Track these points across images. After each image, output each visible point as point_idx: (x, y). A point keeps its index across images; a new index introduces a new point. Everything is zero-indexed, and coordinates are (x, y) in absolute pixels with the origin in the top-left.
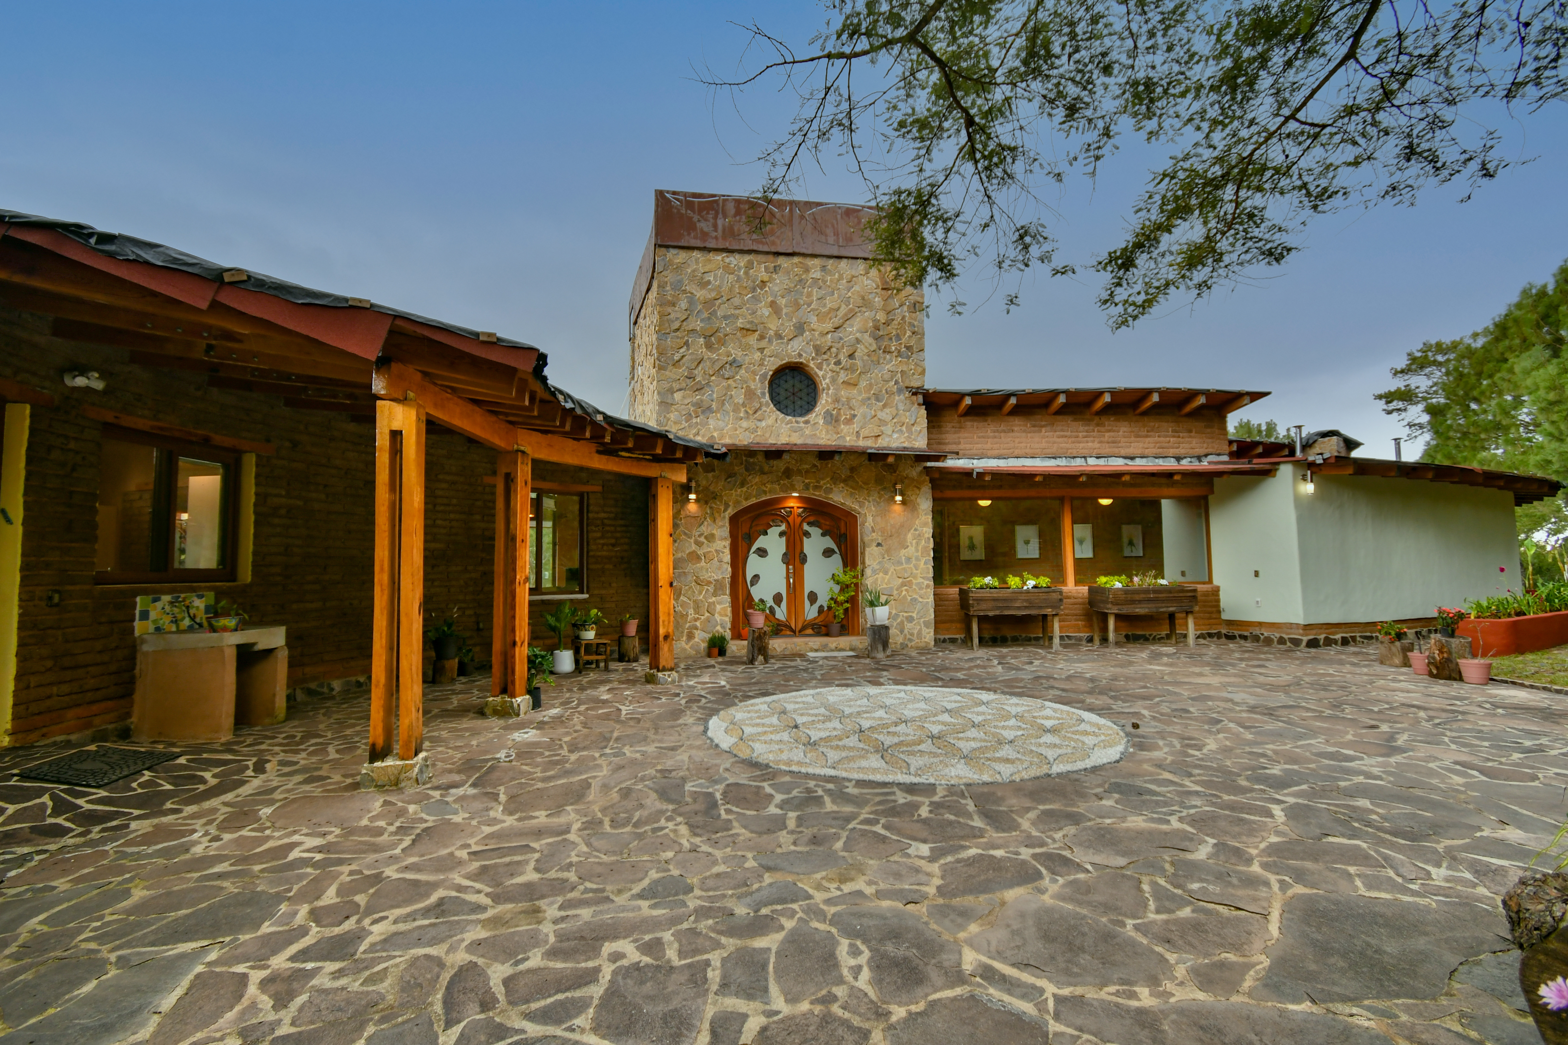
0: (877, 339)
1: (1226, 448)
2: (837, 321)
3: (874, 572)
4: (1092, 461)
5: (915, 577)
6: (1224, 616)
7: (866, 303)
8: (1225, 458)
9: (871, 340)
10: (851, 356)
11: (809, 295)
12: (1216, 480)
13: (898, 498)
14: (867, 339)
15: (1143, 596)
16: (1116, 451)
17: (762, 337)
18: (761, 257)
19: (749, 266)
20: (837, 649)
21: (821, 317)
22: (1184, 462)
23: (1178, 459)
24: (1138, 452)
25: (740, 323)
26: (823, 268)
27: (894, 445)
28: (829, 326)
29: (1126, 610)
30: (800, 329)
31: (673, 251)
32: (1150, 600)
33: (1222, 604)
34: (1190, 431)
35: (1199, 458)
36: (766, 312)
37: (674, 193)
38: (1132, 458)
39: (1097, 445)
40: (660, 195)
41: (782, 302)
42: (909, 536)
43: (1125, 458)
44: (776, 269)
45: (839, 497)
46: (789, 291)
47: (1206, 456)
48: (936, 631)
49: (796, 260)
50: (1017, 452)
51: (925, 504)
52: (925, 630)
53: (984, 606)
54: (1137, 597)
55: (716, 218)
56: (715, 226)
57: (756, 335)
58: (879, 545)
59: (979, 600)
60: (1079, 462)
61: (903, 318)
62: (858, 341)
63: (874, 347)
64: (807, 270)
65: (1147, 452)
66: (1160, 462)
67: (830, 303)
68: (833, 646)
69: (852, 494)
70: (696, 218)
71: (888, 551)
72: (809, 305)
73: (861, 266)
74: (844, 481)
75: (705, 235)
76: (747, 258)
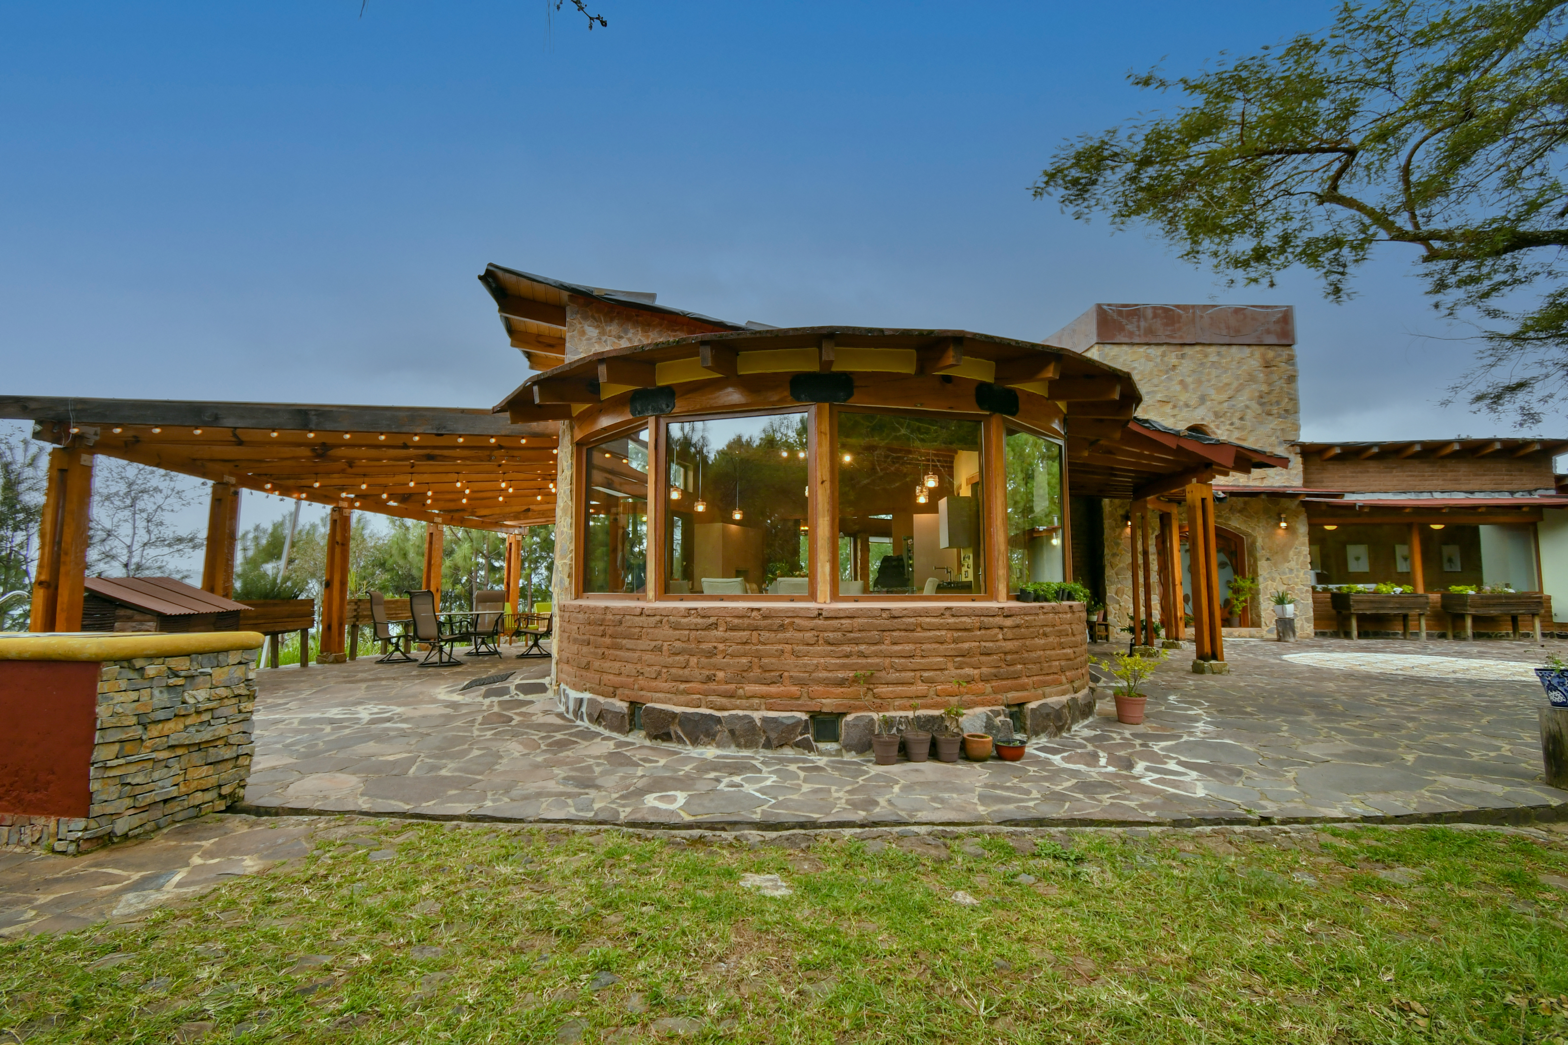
0: (1262, 404)
1: (1553, 484)
2: (1230, 393)
3: (1265, 579)
4: (1437, 495)
5: (1296, 584)
6: (1555, 620)
7: (1252, 379)
8: (1553, 492)
9: (1257, 406)
10: (1241, 419)
11: (1209, 374)
12: (1544, 510)
13: (1283, 525)
14: (1254, 405)
15: (1496, 601)
16: (1457, 486)
17: (1174, 407)
18: (1172, 348)
19: (1163, 355)
20: (1239, 636)
21: (1219, 390)
22: (1517, 495)
23: (1512, 493)
24: (1476, 487)
25: (1159, 397)
26: (1219, 354)
27: (1277, 484)
28: (1224, 397)
29: (1481, 612)
30: (1203, 399)
31: (1109, 347)
32: (1502, 604)
33: (1554, 611)
34: (1521, 471)
35: (1530, 492)
36: (1178, 388)
37: (1109, 305)
38: (1472, 493)
39: (1441, 483)
40: (1099, 306)
41: (1189, 380)
42: (1291, 553)
43: (1466, 492)
44: (1183, 356)
45: (1236, 523)
46: (1193, 371)
47: (1536, 490)
48: (1316, 626)
49: (1198, 348)
50: (1372, 488)
51: (1303, 529)
52: (1306, 625)
53: (1362, 606)
54: (1491, 602)
55: (1138, 321)
56: (1138, 327)
57: (1170, 405)
58: (1268, 559)
59: (1358, 602)
60: (1426, 496)
61: (1281, 388)
62: (1247, 407)
63: (1259, 412)
64: (1206, 356)
65: (1484, 487)
66: (1496, 495)
67: (1225, 379)
68: (1236, 634)
69: (1245, 522)
70: (1124, 321)
71: (1275, 564)
72: (1209, 381)
73: (1247, 350)
74: (1240, 511)
75: (1131, 334)
76: (1164, 348)
